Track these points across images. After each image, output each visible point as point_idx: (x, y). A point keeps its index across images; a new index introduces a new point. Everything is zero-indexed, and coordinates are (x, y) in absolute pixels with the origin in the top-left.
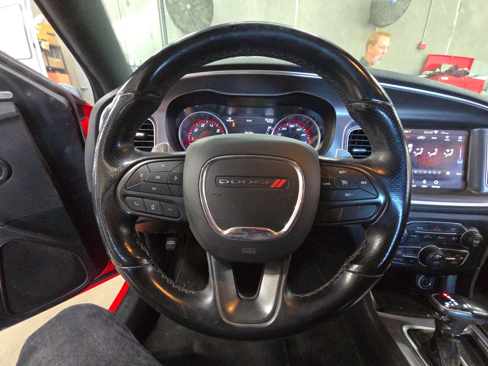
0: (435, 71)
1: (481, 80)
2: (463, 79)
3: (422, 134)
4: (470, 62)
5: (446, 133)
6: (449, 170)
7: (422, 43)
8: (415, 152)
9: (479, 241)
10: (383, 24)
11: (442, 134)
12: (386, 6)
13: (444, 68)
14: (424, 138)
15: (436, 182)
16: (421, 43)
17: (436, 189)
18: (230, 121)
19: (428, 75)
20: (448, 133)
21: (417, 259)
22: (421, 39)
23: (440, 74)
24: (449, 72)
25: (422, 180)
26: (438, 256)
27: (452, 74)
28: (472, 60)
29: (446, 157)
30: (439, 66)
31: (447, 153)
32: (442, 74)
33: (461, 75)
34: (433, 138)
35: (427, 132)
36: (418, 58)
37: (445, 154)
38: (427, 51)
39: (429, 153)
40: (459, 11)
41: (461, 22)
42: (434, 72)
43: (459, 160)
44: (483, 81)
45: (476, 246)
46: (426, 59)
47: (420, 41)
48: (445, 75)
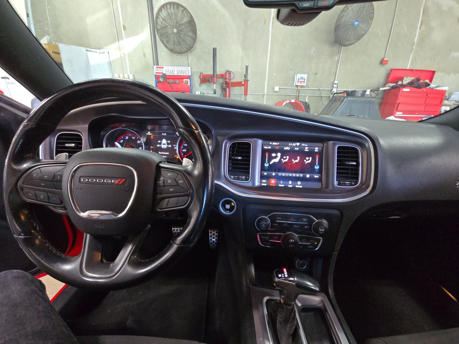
0: (397, 83)
1: (442, 90)
2: (424, 90)
3: (288, 146)
4: (431, 74)
5: (306, 145)
6: (309, 173)
7: (385, 59)
8: (282, 160)
9: (324, 230)
10: (347, 43)
11: (302, 146)
12: (349, 28)
13: (406, 80)
14: (289, 148)
15: (299, 183)
16: (383, 59)
17: (299, 188)
18: (149, 134)
19: (391, 87)
20: (307, 145)
21: (280, 243)
22: (384, 55)
23: (401, 86)
24: (410, 84)
25: (289, 181)
26: (291, 240)
27: (414, 86)
28: (433, 72)
29: (306, 163)
30: (402, 79)
31: (307, 160)
32: (404, 86)
33: (422, 87)
34: (296, 149)
35: (291, 144)
36: (382, 73)
37: (305, 161)
38: (390, 66)
39: (293, 160)
40: (420, 28)
41: (422, 39)
42: (396, 85)
43: (316, 166)
44: (445, 91)
45: (322, 233)
46: (389, 73)
47: (383, 57)
48: (406, 87)
